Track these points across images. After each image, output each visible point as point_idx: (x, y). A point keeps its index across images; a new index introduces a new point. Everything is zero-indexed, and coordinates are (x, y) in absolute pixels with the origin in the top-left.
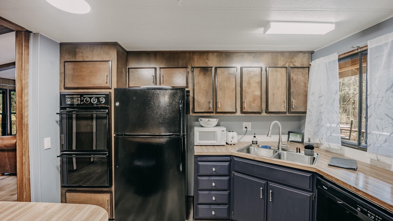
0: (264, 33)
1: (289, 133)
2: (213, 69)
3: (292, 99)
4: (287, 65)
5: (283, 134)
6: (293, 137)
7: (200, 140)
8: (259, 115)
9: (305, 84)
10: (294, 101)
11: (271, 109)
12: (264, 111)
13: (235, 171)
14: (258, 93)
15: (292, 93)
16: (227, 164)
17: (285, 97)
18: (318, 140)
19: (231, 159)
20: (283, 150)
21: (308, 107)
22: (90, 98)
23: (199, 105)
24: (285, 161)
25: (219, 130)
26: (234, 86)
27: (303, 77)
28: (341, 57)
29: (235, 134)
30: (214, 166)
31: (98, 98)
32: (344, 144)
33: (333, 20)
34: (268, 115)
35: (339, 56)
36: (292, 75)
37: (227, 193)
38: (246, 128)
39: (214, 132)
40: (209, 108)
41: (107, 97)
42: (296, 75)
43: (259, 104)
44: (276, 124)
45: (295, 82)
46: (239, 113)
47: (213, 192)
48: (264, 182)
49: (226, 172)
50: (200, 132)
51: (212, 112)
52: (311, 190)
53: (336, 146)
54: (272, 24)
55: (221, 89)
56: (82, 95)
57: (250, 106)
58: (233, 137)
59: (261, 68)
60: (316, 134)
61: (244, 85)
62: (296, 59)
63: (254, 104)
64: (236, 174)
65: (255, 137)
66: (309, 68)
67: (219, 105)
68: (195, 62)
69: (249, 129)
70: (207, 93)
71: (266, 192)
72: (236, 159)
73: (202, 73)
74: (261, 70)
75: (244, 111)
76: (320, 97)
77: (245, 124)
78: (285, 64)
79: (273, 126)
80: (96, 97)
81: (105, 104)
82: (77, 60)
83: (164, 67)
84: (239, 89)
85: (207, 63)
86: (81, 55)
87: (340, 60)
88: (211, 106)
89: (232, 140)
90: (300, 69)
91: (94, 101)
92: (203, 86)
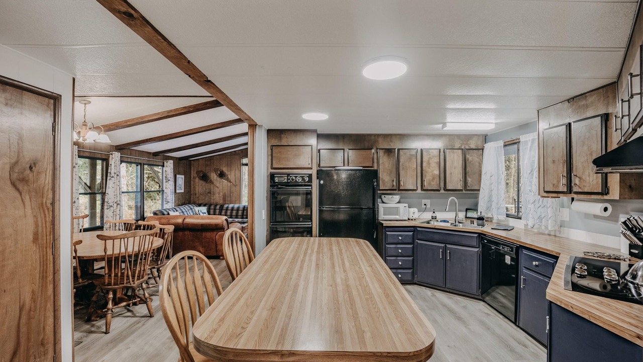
0: (442, 129)
1: (467, 210)
2: (396, 150)
3: (467, 177)
4: (463, 147)
5: (460, 211)
6: (470, 214)
7: (384, 215)
8: (438, 192)
9: (480, 164)
10: (469, 180)
11: (449, 187)
12: (442, 189)
13: (418, 240)
14: (437, 172)
15: (468, 172)
16: (411, 233)
17: (461, 176)
18: (490, 214)
19: (414, 229)
20: (459, 223)
21: (482, 185)
22: (296, 177)
23: (384, 184)
24: (461, 227)
25: (401, 206)
26: (415, 166)
27: (477, 158)
28: (507, 143)
29: (416, 210)
30: (400, 235)
31: (302, 177)
32: (508, 216)
33: (494, 121)
34: (446, 192)
35: (505, 142)
36: (467, 156)
37: (411, 258)
38: (425, 205)
39: (397, 208)
40: (393, 186)
41: (310, 176)
42: (471, 156)
43: (438, 182)
44: (453, 199)
45: (470, 162)
46: (419, 191)
47: (399, 258)
48: (443, 245)
49: (410, 241)
50: (384, 207)
51: (396, 190)
52: (478, 246)
53: (503, 217)
54: (448, 124)
55: (403, 169)
56: (288, 175)
57: (429, 184)
58: (414, 213)
59: (440, 150)
60: (489, 208)
61: (424, 164)
62: (471, 141)
63: (433, 182)
64: (419, 242)
65: (434, 212)
66: (483, 149)
67: (402, 183)
68: (380, 144)
69: (428, 206)
70: (391, 172)
71: (444, 253)
72: (418, 229)
73: (386, 154)
74: (440, 152)
75: (424, 188)
76: (491, 176)
77: (424, 201)
78: (461, 146)
79: (451, 201)
80: (300, 176)
81: (308, 182)
82: (282, 144)
83: (351, 148)
84: (419, 168)
85: (390, 145)
86: (286, 140)
87: (505, 146)
88: (395, 184)
89: (413, 215)
90: (474, 150)
91: (299, 180)
92: (387, 166)
